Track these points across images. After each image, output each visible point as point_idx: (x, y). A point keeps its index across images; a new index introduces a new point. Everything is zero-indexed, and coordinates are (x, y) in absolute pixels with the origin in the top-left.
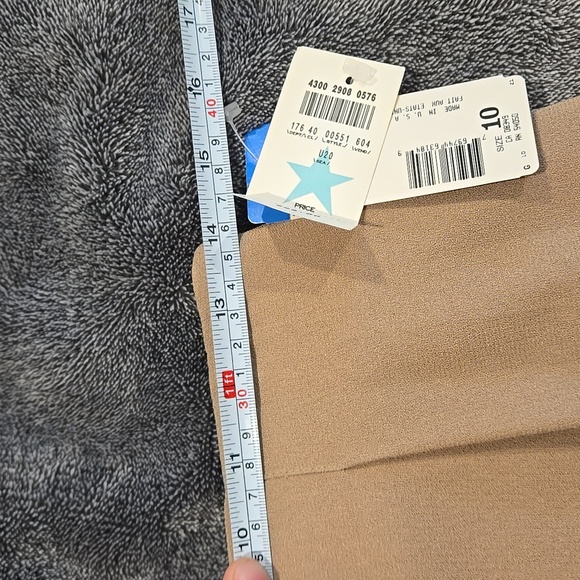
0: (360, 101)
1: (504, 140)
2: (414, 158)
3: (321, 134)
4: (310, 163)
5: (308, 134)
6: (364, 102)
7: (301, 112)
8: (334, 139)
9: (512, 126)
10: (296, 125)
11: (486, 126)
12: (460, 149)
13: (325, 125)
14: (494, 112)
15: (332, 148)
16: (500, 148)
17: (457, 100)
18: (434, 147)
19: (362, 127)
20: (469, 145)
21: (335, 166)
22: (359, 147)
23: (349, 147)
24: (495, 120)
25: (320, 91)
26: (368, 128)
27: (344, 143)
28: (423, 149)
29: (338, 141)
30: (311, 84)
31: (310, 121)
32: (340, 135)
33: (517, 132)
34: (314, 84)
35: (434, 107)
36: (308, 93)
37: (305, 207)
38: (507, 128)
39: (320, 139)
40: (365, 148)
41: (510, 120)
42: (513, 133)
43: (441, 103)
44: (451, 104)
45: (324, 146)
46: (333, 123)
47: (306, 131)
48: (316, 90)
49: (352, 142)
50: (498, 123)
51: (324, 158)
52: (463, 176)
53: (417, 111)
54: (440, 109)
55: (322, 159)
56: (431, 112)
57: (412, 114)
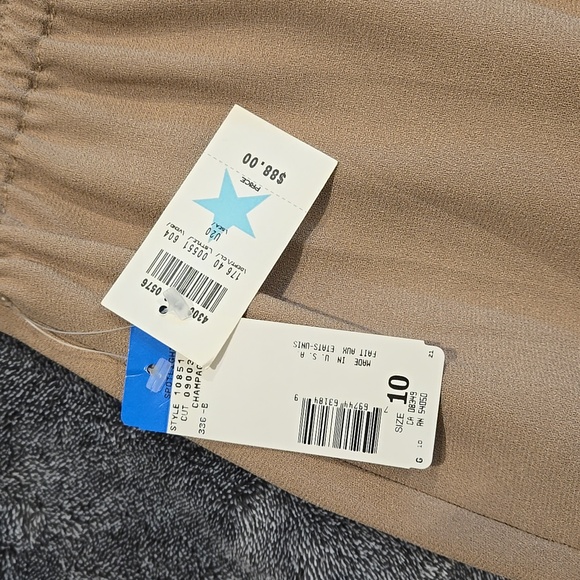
0: (160, 284)
1: (405, 420)
2: (310, 408)
3: (211, 259)
4: (233, 230)
5: (225, 263)
6: (156, 281)
7: (225, 290)
8: (200, 248)
9: (418, 406)
10: (235, 276)
11: (392, 397)
12: (359, 414)
13: (205, 268)
14: (404, 384)
15: (205, 240)
16: (399, 428)
17: (370, 354)
18: (333, 402)
19: (167, 254)
20: (369, 413)
21: (208, 219)
22: (177, 233)
23: (187, 235)
24: (401, 393)
25: (198, 307)
26: (162, 251)
27: (191, 242)
28: (321, 401)
29: (196, 245)
30: (206, 319)
31: (218, 276)
32: (193, 251)
33: (421, 416)
34: (202, 319)
35: (345, 355)
36: (212, 310)
37: (251, 185)
38: (412, 407)
39: (215, 253)
40: (173, 230)
41: (417, 400)
42: (416, 416)
43: (353, 352)
44: (363, 358)
45: (212, 244)
46: (195, 268)
47: (227, 266)
48: (202, 310)
49: (182, 240)
50: (404, 398)
51: (216, 231)
52: (355, 447)
53: (326, 353)
54: (350, 359)
55: (218, 231)
56: (339, 360)
57: (320, 354)
